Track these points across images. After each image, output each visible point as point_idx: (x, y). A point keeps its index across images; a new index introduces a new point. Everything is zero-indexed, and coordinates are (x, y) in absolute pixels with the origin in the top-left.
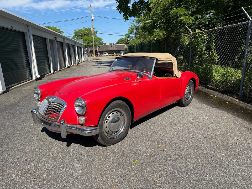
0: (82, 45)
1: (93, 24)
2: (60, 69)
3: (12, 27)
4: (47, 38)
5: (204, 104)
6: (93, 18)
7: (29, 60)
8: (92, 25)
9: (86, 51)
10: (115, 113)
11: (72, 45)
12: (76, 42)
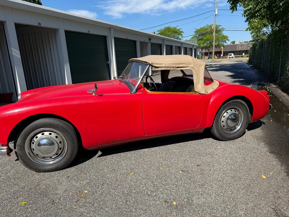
0: (193, 45)
1: (215, 19)
2: (152, 74)
3: (89, 31)
4: (137, 41)
5: (263, 144)
6: (216, 12)
7: (109, 64)
8: (215, 21)
9: (200, 53)
10: (47, 134)
11: (175, 46)
12: (182, 43)
